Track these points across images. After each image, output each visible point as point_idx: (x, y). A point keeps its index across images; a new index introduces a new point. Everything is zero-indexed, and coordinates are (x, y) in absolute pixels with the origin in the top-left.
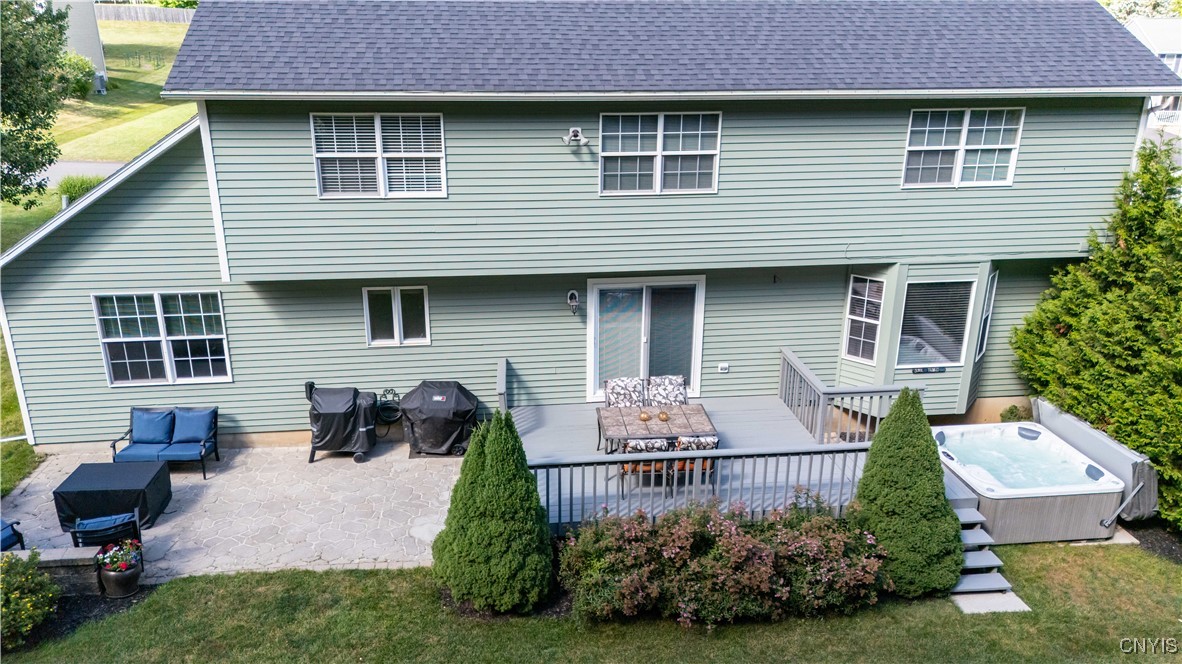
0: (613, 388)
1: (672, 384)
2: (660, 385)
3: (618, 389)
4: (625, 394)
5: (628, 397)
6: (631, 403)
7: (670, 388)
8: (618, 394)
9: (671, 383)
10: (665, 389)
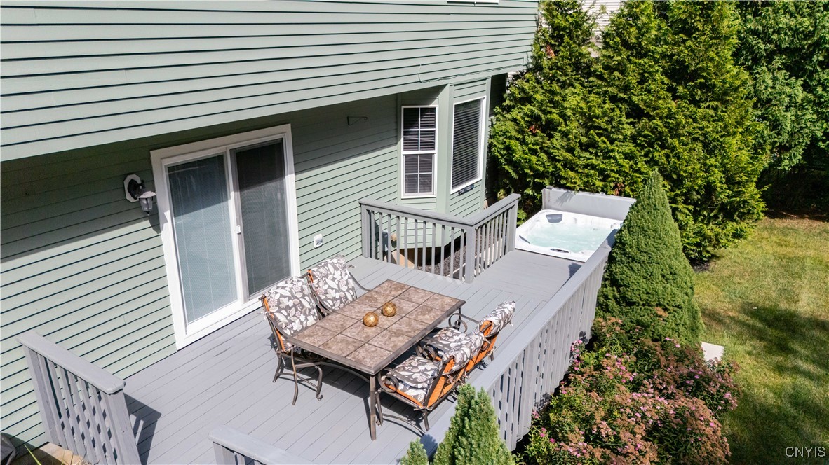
0: (279, 303)
1: (338, 269)
2: (326, 276)
3: (285, 302)
4: (295, 305)
5: (299, 308)
6: (305, 314)
7: (337, 274)
8: (288, 308)
9: (336, 269)
10: (334, 279)
